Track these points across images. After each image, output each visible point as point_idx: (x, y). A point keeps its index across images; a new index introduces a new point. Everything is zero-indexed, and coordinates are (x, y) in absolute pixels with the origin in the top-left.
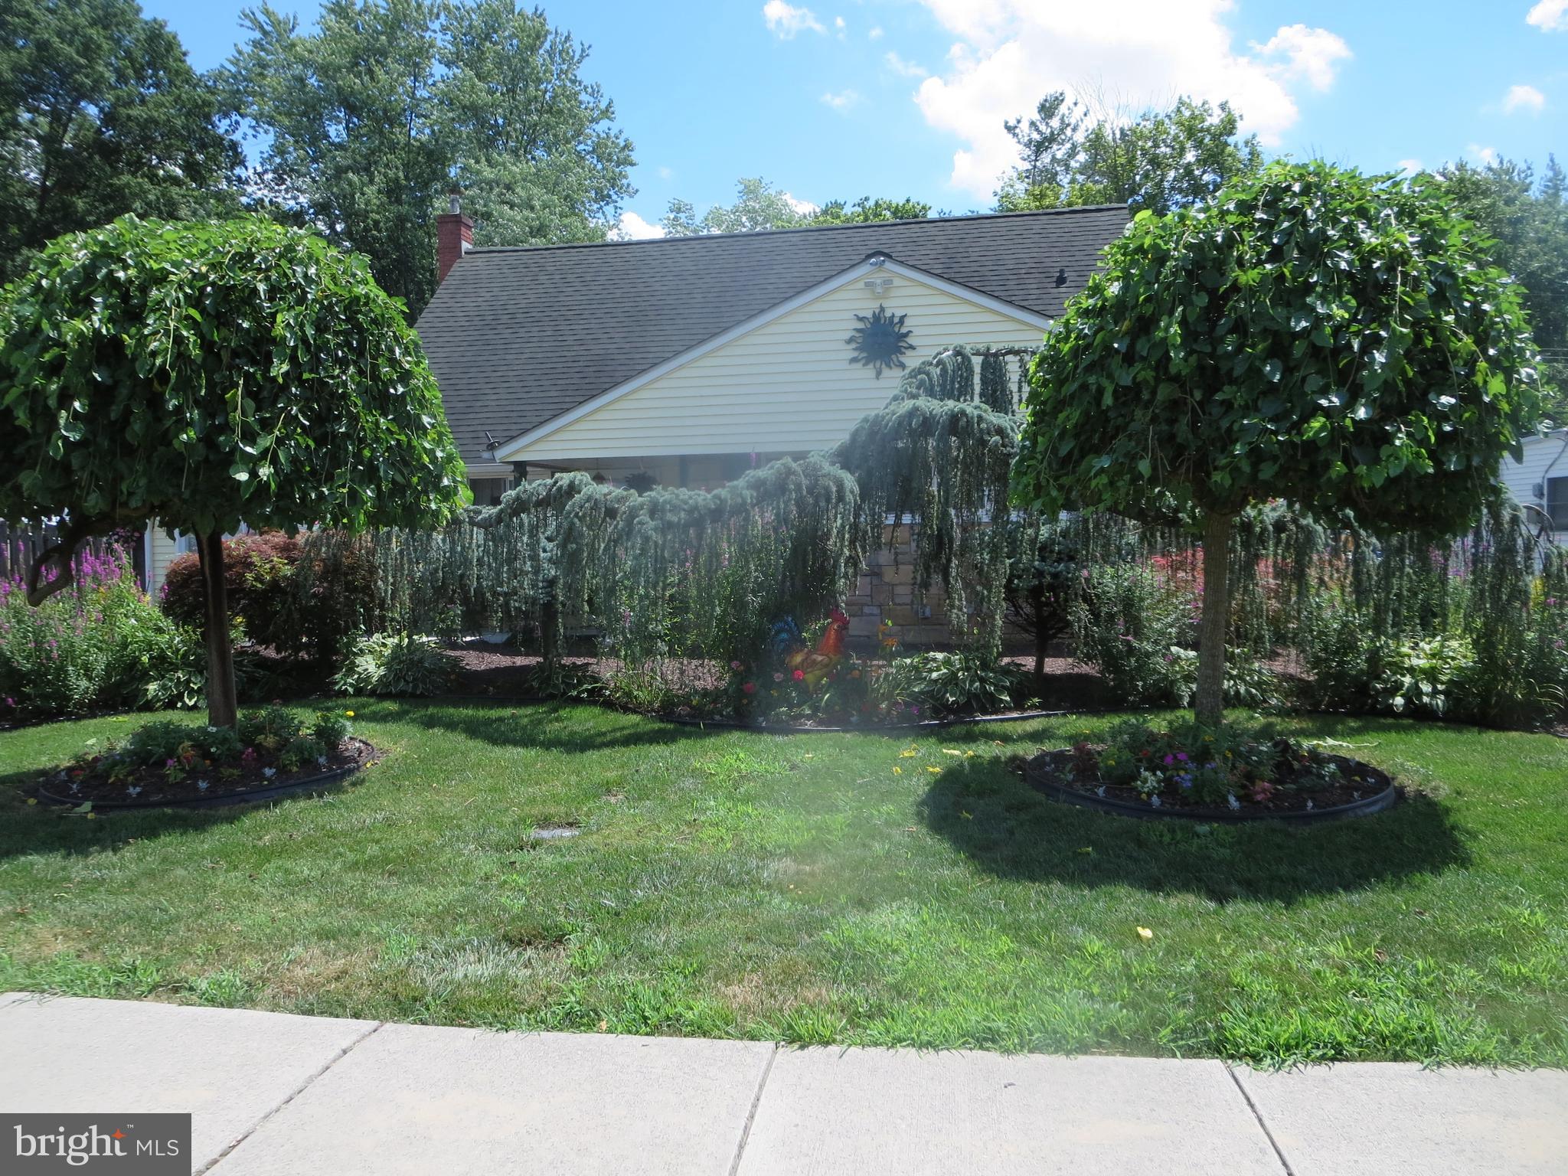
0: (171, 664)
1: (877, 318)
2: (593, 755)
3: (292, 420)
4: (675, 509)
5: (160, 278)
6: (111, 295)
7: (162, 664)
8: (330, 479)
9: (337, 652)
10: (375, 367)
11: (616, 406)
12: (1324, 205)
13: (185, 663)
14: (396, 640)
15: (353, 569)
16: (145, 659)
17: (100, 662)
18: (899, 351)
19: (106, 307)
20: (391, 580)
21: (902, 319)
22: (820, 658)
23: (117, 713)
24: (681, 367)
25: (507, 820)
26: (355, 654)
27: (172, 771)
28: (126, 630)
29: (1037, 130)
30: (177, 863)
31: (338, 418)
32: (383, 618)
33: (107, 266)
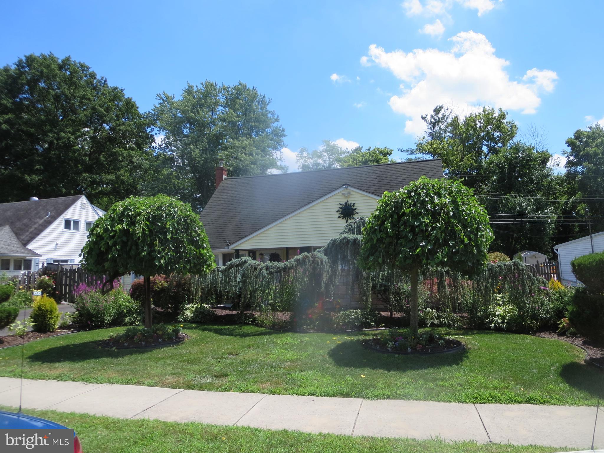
0: (132, 312)
1: (346, 204)
2: (248, 338)
3: (170, 248)
4: (273, 268)
5: (139, 214)
6: (128, 219)
7: (130, 312)
8: (178, 263)
9: (179, 309)
10: (191, 233)
11: (266, 232)
12: (427, 192)
13: (136, 312)
14: (197, 306)
15: (185, 284)
16: (125, 311)
17: (113, 311)
18: (353, 214)
19: (126, 222)
20: (195, 287)
21: (354, 204)
22: (316, 311)
23: (117, 327)
24: (286, 220)
25: (220, 353)
26: (185, 310)
27: (136, 339)
28: (120, 302)
29: (434, 119)
30: (138, 360)
31: (181, 247)
32: (193, 299)
33: (127, 211)
